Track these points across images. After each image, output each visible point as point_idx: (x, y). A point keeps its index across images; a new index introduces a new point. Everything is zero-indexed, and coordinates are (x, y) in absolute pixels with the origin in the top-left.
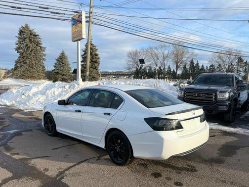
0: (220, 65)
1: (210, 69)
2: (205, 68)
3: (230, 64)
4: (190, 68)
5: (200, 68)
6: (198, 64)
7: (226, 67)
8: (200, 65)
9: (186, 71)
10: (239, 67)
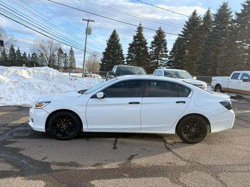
0: (42, 54)
1: (32, 57)
2: (27, 56)
3: (52, 54)
4: (10, 55)
5: (22, 55)
6: (19, 51)
7: (48, 56)
8: (22, 53)
9: (6, 58)
10: (60, 57)
